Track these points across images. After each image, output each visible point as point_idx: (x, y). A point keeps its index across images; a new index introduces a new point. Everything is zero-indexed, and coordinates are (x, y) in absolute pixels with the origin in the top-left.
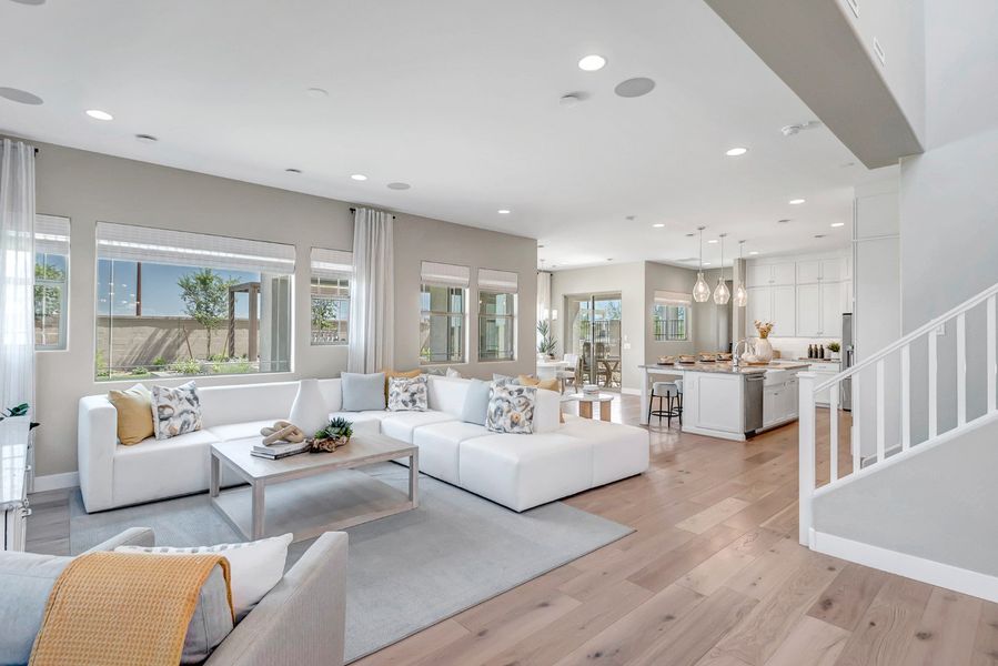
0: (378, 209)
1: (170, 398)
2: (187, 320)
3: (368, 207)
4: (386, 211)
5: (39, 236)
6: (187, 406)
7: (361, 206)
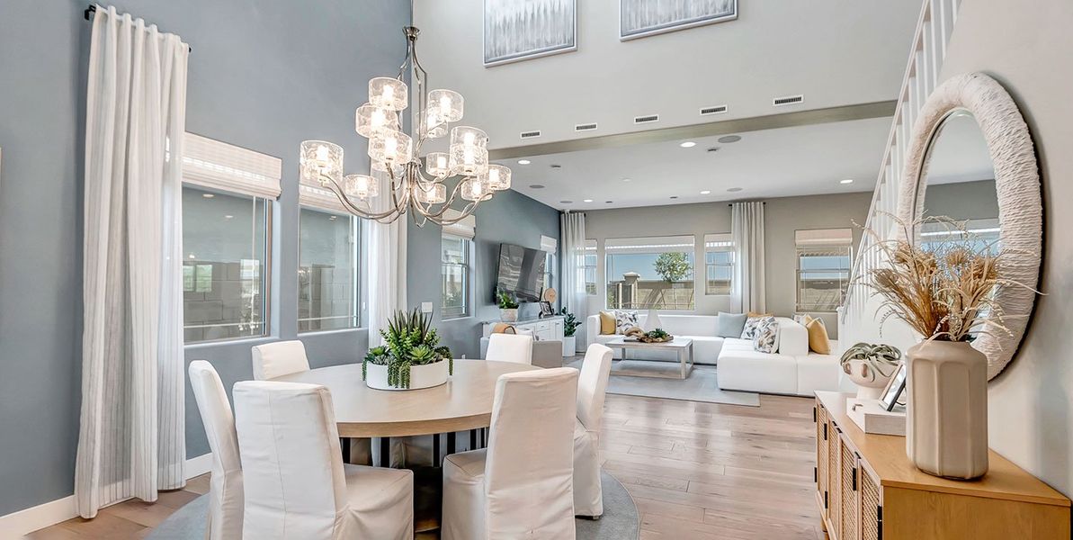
0: (749, 201)
1: (621, 317)
2: (659, 282)
3: (741, 201)
4: (756, 200)
5: (587, 248)
6: (629, 321)
7: (735, 201)
